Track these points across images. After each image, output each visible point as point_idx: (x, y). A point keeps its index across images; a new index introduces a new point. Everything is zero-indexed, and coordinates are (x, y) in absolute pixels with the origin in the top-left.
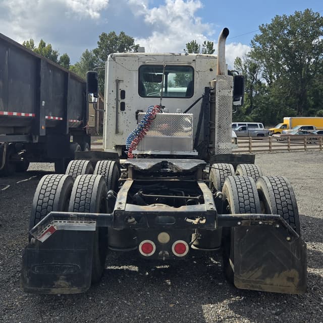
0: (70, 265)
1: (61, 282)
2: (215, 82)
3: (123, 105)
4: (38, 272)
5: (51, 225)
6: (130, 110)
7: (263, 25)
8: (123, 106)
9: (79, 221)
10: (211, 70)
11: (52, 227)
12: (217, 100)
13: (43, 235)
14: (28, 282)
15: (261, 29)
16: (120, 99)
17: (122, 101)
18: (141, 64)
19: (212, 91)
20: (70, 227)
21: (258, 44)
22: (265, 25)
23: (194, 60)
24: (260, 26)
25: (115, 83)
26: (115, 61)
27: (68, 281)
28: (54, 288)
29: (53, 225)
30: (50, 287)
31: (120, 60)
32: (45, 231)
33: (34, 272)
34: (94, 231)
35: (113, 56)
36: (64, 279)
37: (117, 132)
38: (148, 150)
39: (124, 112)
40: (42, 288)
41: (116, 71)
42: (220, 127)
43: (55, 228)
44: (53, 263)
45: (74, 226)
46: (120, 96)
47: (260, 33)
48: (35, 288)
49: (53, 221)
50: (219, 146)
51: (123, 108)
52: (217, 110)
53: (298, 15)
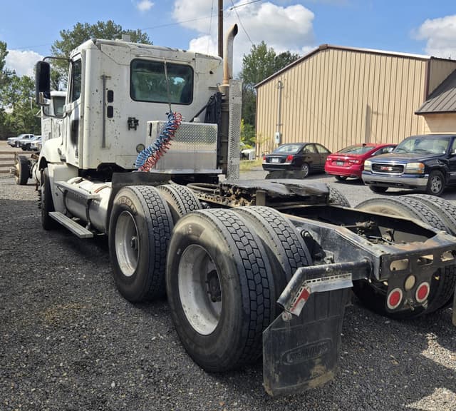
0: (324, 341)
1: (318, 369)
2: (227, 87)
3: (110, 110)
4: (291, 361)
5: (303, 288)
6: (120, 117)
7: (64, 31)
8: (110, 112)
9: (334, 277)
10: (211, 73)
11: (305, 291)
12: (230, 109)
13: (295, 305)
14: (277, 380)
15: (63, 35)
16: (107, 102)
17: (110, 104)
18: (134, 57)
19: (223, 98)
20: (325, 286)
21: (59, 51)
22: (66, 30)
23: (194, 59)
24: (61, 32)
25: (100, 80)
26: (100, 49)
27: (323, 365)
28: (312, 379)
29: (306, 288)
30: (307, 380)
31: (107, 49)
32: (297, 299)
33: (286, 364)
34: (352, 288)
35: (97, 43)
36: (320, 363)
37: (104, 146)
38: (169, 169)
39: (112, 119)
40: (299, 384)
41: (101, 64)
42: (233, 140)
43: (308, 290)
44: (308, 343)
45: (330, 285)
46: (106, 98)
47: (61, 39)
48: (289, 386)
49: (306, 281)
50: (231, 162)
51: (110, 114)
52: (230, 120)
53: (101, 25)
